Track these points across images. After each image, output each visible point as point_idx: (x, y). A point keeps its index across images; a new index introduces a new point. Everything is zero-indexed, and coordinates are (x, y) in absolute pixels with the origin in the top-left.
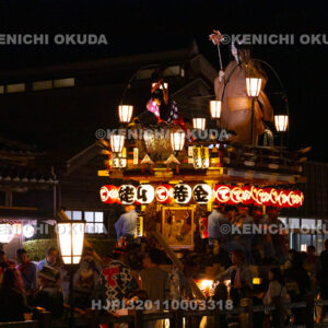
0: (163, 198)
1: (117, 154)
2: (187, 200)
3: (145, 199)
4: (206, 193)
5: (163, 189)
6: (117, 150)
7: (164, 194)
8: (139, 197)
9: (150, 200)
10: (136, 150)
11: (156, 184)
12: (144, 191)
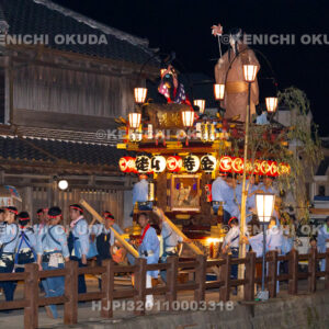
0: (172, 168)
1: (135, 129)
2: (195, 169)
3: (158, 169)
4: (212, 163)
5: (173, 160)
6: (134, 126)
7: (174, 164)
8: (153, 166)
9: (162, 169)
10: (150, 126)
11: (167, 155)
12: (158, 162)
